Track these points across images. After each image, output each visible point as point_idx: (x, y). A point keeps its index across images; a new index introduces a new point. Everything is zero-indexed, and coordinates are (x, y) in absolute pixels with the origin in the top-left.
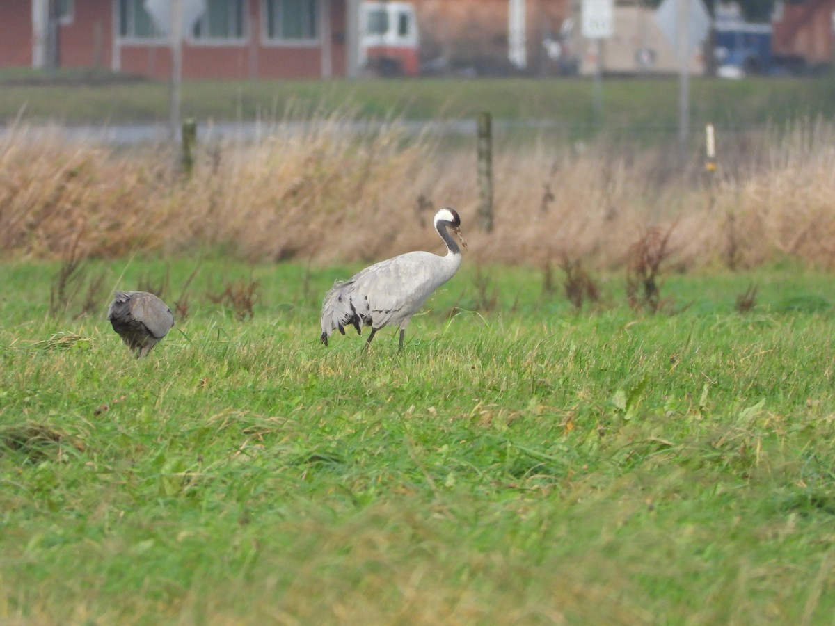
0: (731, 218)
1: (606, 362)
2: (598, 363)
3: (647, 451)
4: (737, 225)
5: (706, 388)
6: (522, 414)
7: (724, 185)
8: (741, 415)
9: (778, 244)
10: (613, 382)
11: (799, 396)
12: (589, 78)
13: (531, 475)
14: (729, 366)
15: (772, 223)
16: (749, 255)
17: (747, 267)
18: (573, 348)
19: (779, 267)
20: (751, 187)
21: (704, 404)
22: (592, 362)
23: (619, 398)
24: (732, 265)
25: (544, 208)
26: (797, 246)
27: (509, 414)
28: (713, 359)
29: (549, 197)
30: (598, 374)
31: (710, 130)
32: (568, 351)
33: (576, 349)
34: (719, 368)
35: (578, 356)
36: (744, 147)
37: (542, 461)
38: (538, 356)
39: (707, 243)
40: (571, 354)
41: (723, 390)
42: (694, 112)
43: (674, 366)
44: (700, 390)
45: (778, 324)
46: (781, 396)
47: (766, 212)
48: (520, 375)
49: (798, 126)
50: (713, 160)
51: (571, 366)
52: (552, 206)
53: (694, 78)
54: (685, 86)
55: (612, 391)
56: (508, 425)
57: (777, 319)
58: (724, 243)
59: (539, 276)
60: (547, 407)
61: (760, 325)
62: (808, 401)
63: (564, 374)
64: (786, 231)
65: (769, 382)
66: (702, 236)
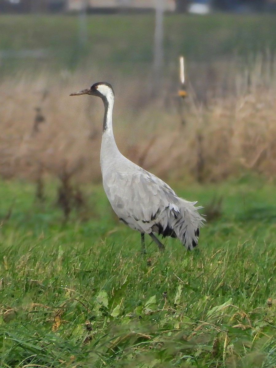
0: (200, 138)
1: (90, 266)
2: (83, 265)
3: (127, 344)
4: (205, 143)
5: (180, 288)
6: (16, 311)
7: (194, 109)
8: (210, 312)
9: (242, 160)
10: (96, 282)
11: (261, 295)
12: (75, 13)
13: (25, 364)
14: (199, 269)
15: (236, 142)
16: (217, 170)
17: (214, 181)
18: (61, 252)
19: (243, 181)
20: (218, 111)
21: (178, 303)
22: (78, 265)
23: (102, 297)
24: (201, 180)
25: (36, 129)
26: (259, 162)
27: (5, 311)
28: (185, 262)
29: (40, 119)
30: (83, 275)
31: (182, 60)
32: (57, 255)
33: (64, 254)
34: (190, 271)
35: (65, 260)
36: (212, 75)
37: (35, 353)
38: (30, 259)
39: (179, 159)
40: (59, 257)
41: (194, 290)
42: (167, 43)
43: (150, 270)
44: (174, 291)
45: (241, 231)
46: (244, 295)
47: (231, 132)
48: (14, 275)
49: (259, 57)
50: (184, 87)
51: (59, 268)
52: (42, 127)
53: (167, 13)
54: (159, 19)
55: (96, 291)
56: (4, 320)
57: (241, 227)
58: (194, 160)
59: (31, 188)
60: (38, 304)
61: (226, 232)
62: (268, 300)
63: (53, 276)
64: (248, 150)
65: (234, 284)
66: (175, 153)
